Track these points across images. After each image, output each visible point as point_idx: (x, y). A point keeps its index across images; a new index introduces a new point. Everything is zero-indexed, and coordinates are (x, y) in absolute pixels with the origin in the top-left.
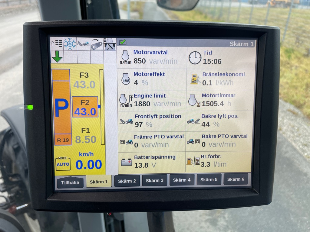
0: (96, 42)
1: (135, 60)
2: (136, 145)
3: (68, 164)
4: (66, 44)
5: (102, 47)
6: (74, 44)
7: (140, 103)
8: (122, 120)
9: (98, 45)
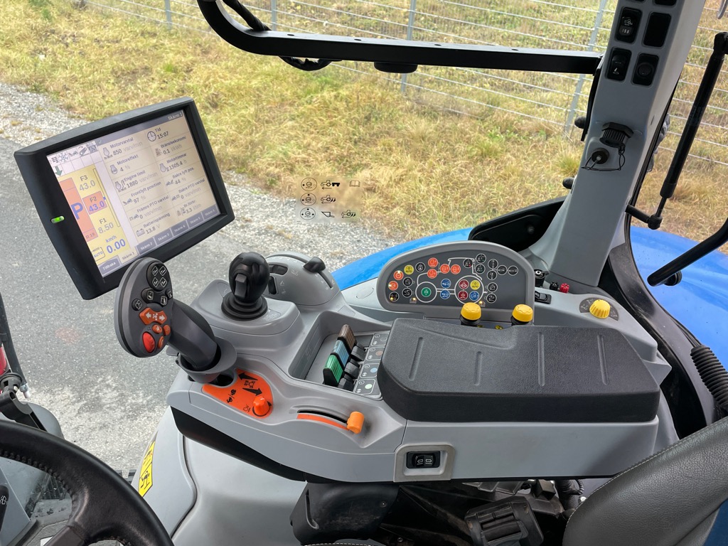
0: (81, 149)
1: (114, 152)
2: (141, 217)
3: (101, 253)
4: (60, 158)
5: (87, 152)
6: (66, 156)
7: (131, 183)
8: (124, 202)
9: (84, 150)
